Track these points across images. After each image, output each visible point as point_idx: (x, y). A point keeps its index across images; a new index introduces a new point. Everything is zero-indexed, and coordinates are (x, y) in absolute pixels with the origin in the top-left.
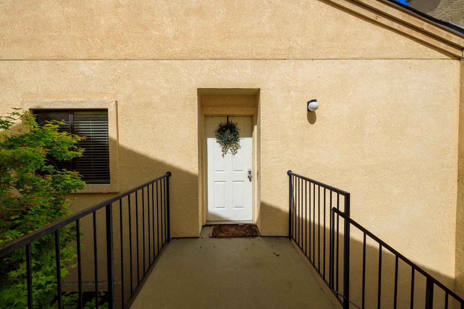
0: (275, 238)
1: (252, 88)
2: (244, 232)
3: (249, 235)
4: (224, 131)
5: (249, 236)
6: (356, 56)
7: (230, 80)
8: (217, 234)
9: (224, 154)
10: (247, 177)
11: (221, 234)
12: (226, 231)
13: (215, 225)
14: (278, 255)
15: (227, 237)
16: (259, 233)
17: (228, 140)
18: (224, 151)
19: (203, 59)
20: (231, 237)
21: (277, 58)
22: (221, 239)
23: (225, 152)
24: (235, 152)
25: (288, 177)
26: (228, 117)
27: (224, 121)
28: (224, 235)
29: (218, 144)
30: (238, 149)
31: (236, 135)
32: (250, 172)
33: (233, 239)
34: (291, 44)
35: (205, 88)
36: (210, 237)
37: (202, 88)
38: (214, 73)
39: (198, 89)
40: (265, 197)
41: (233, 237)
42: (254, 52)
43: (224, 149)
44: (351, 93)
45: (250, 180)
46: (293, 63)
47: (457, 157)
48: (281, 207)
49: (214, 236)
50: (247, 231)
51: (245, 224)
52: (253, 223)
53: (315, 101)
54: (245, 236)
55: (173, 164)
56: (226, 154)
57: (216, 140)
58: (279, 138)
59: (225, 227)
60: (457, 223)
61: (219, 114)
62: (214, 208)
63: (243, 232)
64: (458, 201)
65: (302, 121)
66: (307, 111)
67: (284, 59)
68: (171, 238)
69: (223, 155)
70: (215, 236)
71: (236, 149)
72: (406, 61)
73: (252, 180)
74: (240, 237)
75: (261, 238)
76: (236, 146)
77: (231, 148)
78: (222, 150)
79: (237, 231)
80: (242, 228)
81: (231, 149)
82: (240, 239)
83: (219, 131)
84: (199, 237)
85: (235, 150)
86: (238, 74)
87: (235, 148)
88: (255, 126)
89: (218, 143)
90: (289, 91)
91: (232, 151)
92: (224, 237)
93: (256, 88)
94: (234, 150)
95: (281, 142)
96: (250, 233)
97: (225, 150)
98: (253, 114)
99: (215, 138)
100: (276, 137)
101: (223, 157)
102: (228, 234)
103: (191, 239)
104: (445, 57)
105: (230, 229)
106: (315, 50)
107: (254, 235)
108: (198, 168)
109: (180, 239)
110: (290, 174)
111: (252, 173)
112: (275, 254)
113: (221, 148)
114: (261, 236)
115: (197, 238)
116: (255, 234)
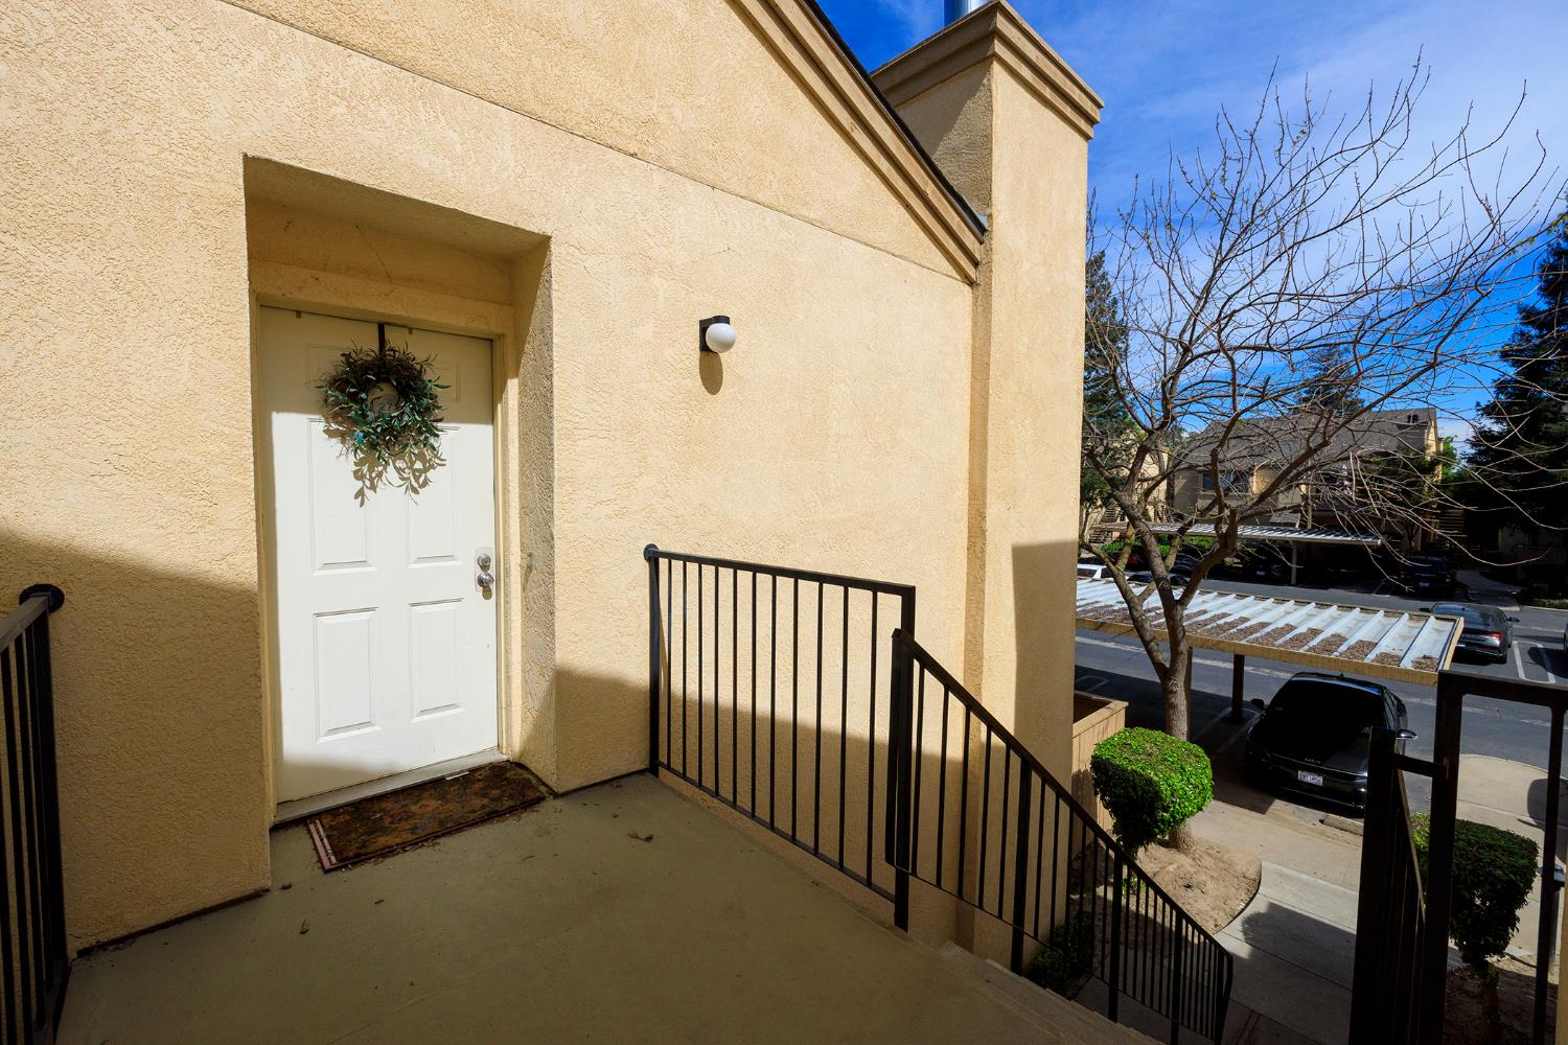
0: (607, 786)
1: (519, 225)
2: (485, 801)
3: (511, 803)
4: (366, 386)
5: (510, 807)
6: (812, 216)
7: (425, 164)
8: (364, 845)
9: (366, 491)
10: (473, 582)
11: (383, 841)
12: (400, 820)
13: (333, 811)
14: (649, 839)
15: (416, 843)
16: (543, 789)
17: (389, 430)
18: (366, 475)
19: (274, 18)
20: (438, 837)
21: (609, 142)
22: (390, 862)
23: (372, 480)
24: (417, 481)
25: (644, 568)
26: (381, 328)
27: (365, 343)
28: (399, 840)
29: (335, 444)
30: (432, 467)
31: (428, 409)
32: (484, 565)
33: (447, 843)
34: (655, 109)
35: (292, 163)
36: (327, 872)
37: (276, 158)
38: (343, 110)
39: (245, 155)
40: (569, 649)
41: (443, 835)
42: (528, 86)
43: (365, 469)
44: (801, 317)
45: (487, 593)
46: (658, 178)
47: (967, 499)
48: (625, 672)
49: (349, 858)
50: (496, 792)
51: (473, 771)
52: (505, 757)
53: (726, 320)
54: (497, 812)
55: (75, 543)
56: (373, 488)
57: (322, 426)
58: (616, 430)
59: (388, 805)
60: (966, 641)
61: (345, 304)
62: (317, 738)
63: (477, 802)
64: (967, 593)
65: (685, 381)
66: (698, 350)
67: (632, 155)
68: (75, 955)
69: (360, 494)
70: (358, 855)
71: (425, 470)
72: (900, 263)
73: (494, 592)
74: (477, 823)
75: (559, 803)
76: (421, 457)
77: (400, 464)
78: (355, 473)
79: (450, 806)
80: (465, 788)
81: (398, 470)
82: (477, 831)
83: (338, 383)
84: (267, 890)
85: (417, 474)
86: (458, 148)
87: (418, 465)
88: (509, 381)
89: (334, 440)
90: (649, 272)
91: (406, 476)
92: (403, 847)
93: (536, 231)
94: (414, 471)
95: (623, 446)
96: (511, 796)
97: (371, 470)
98: (500, 331)
99: (317, 417)
100: (608, 429)
101: (362, 504)
102: (414, 829)
103: (213, 916)
104: (954, 273)
105: (414, 808)
106: (719, 160)
107: (529, 798)
108: (256, 554)
109: (140, 939)
110: (653, 556)
111: (493, 564)
112: (636, 837)
113: (349, 463)
114: (556, 796)
115: (258, 894)
116: (531, 795)
